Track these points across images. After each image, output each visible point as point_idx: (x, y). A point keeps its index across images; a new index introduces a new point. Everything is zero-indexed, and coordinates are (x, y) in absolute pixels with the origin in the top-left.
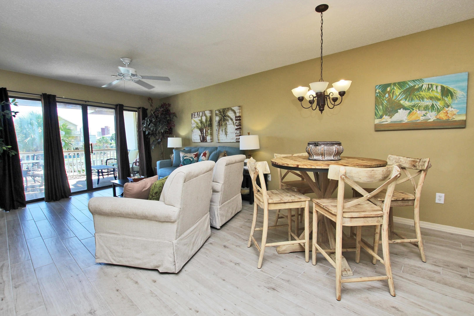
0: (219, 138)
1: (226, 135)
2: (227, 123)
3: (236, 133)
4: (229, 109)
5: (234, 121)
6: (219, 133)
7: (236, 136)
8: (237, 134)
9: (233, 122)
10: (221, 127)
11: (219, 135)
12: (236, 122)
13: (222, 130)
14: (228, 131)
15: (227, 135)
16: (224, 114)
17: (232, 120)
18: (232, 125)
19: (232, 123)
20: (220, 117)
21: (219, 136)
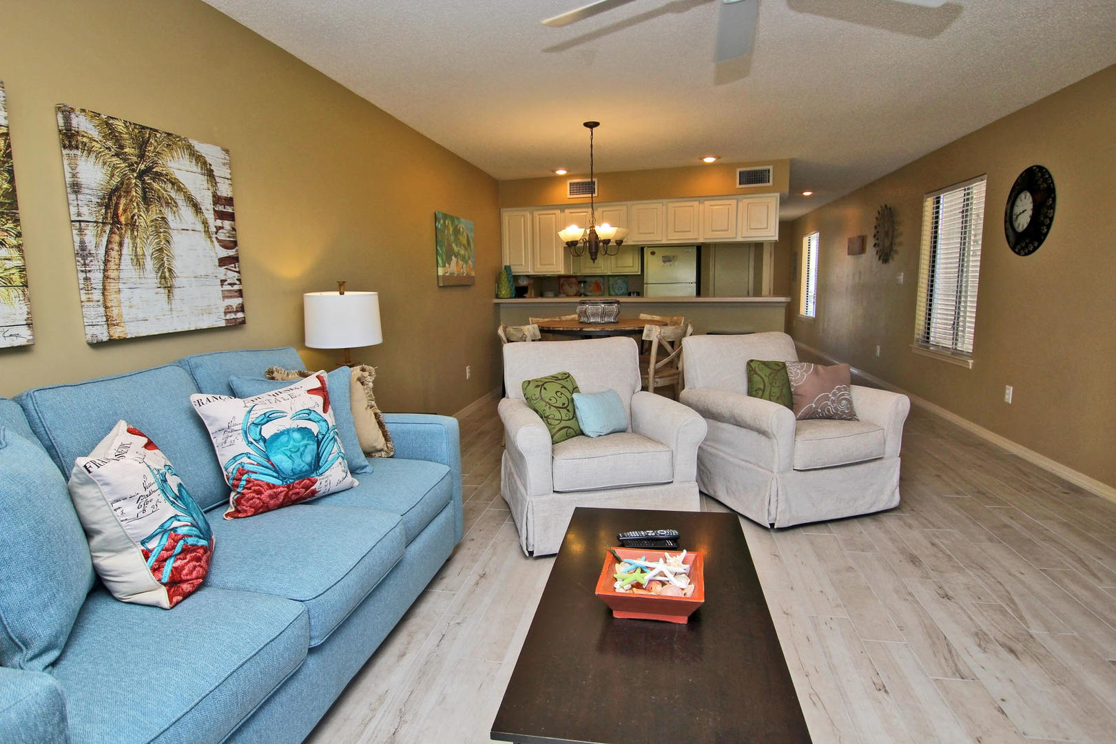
0: (115, 312)
1: (170, 289)
2: (170, 217)
3: (223, 281)
4: (172, 140)
5: (210, 216)
6: (112, 274)
7: (224, 297)
8: (229, 288)
9: (205, 223)
10: (127, 241)
11: (112, 286)
12: (219, 223)
13: (138, 261)
14: (177, 266)
15: (176, 292)
16: (142, 156)
17: (197, 208)
18: (200, 239)
19: (200, 227)
20: (115, 167)
21: (112, 296)
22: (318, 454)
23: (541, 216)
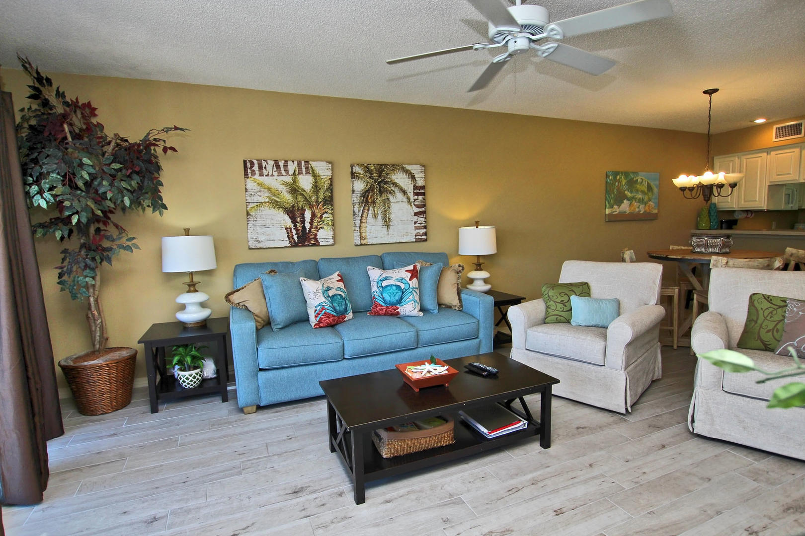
0: (364, 235)
1: (388, 226)
2: (391, 198)
3: (415, 223)
4: (395, 167)
5: (411, 195)
6: (364, 221)
7: (415, 229)
8: (419, 225)
9: (408, 198)
10: (371, 208)
11: (363, 225)
12: (416, 197)
13: (375, 215)
14: (392, 217)
15: (391, 227)
16: (380, 176)
17: (404, 192)
18: (406, 205)
19: (406, 200)
20: (368, 182)
21: (363, 229)
22: (402, 297)
23: (748, 160)
